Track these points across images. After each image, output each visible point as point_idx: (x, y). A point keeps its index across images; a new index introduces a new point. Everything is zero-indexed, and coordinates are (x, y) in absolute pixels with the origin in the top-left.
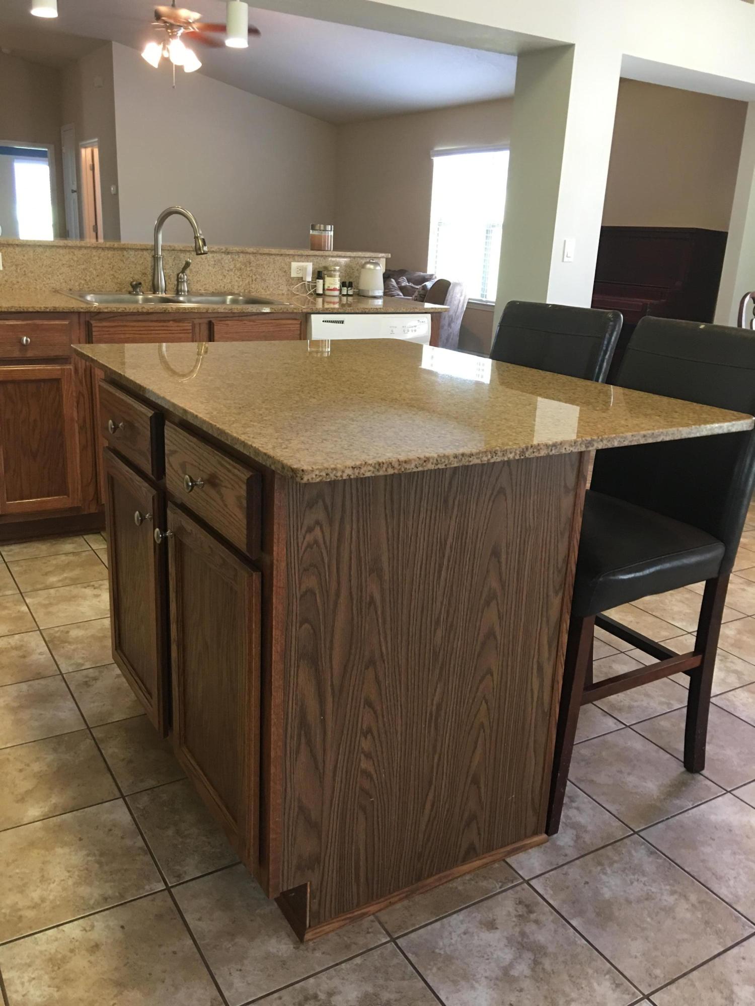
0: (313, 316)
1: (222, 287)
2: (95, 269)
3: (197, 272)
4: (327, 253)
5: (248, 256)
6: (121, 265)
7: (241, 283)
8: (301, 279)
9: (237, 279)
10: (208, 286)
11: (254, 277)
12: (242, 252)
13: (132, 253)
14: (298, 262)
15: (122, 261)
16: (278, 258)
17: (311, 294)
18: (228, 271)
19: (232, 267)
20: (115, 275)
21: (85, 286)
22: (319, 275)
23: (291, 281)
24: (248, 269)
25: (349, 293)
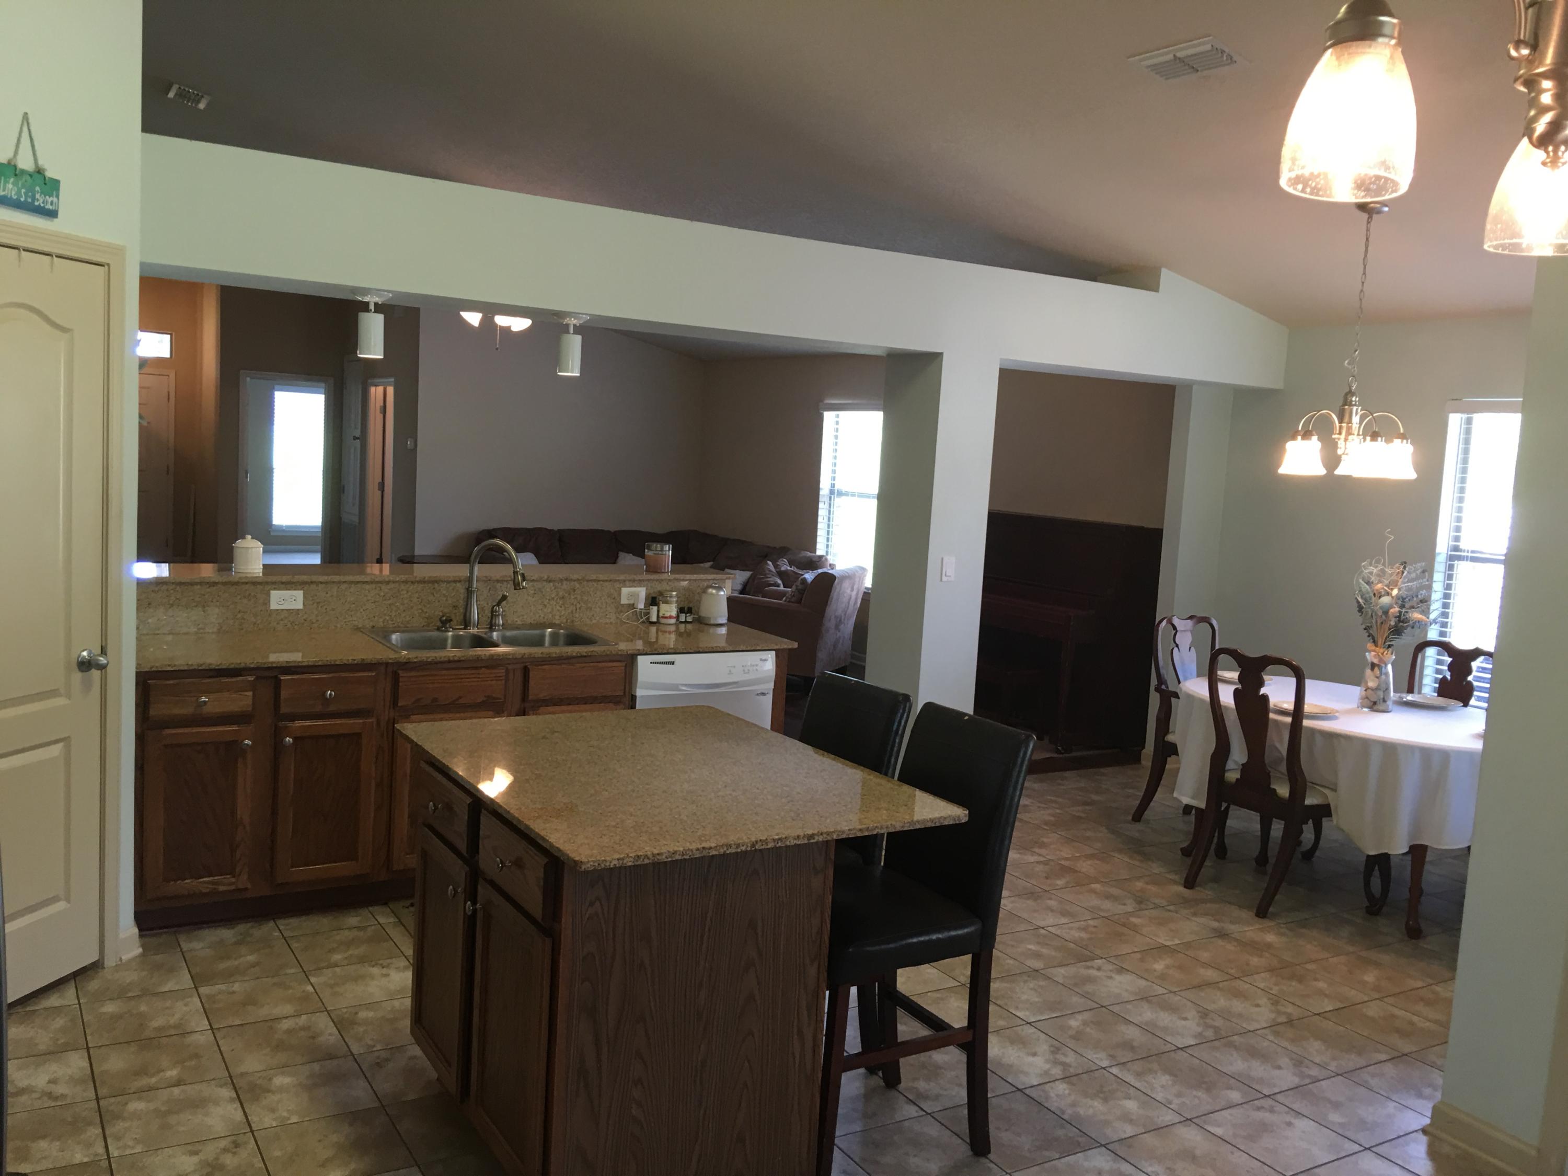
0: (639, 657)
1: (541, 618)
2: (403, 604)
3: (515, 602)
4: (664, 576)
5: (573, 583)
6: (431, 598)
7: (563, 612)
8: (632, 606)
9: (559, 608)
10: (525, 617)
11: (578, 606)
12: (566, 579)
13: (444, 585)
14: (630, 587)
15: (433, 594)
16: (607, 584)
17: (643, 622)
18: (549, 600)
19: (553, 596)
20: (423, 608)
21: (390, 622)
22: (653, 601)
23: (620, 608)
24: (572, 597)
25: (688, 620)
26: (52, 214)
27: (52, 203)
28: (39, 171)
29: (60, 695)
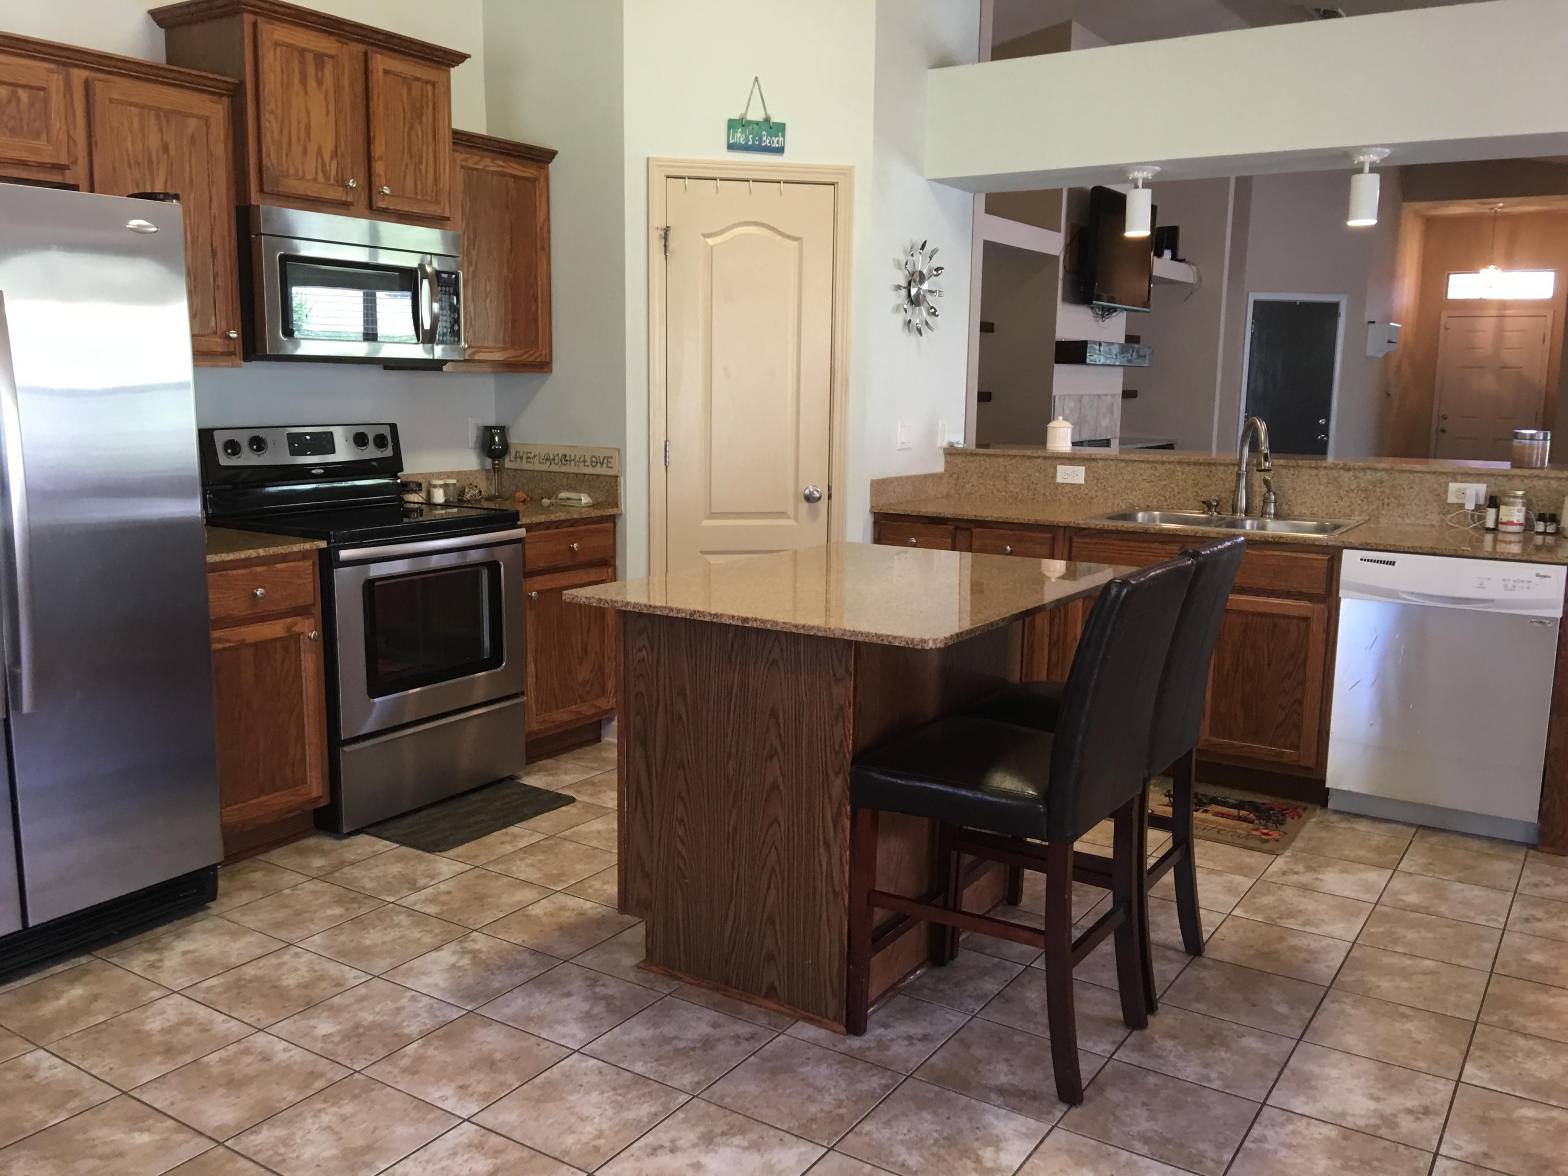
0: (1345, 551)
2: (1177, 486)
5: (1379, 474)
6: (1207, 481)
8: (1462, 506)
9: (1359, 502)
10: (1316, 509)
11: (1386, 501)
12: (1370, 469)
13: (1222, 468)
14: (1463, 483)
16: (1428, 477)
19: (1353, 487)
22: (1494, 502)
23: (1447, 508)
24: (1378, 490)
25: (1548, 531)
26: (780, 150)
27: (778, 142)
28: (767, 120)
29: (789, 517)
